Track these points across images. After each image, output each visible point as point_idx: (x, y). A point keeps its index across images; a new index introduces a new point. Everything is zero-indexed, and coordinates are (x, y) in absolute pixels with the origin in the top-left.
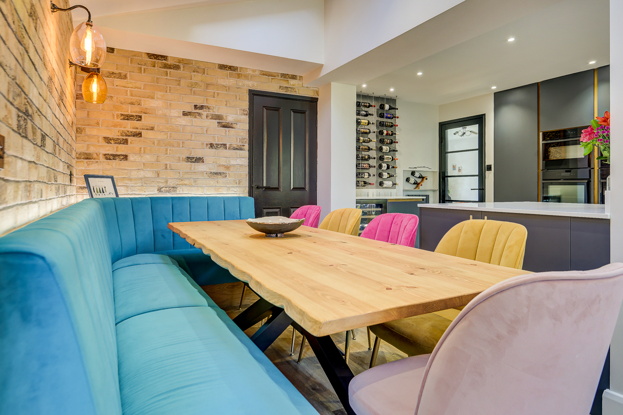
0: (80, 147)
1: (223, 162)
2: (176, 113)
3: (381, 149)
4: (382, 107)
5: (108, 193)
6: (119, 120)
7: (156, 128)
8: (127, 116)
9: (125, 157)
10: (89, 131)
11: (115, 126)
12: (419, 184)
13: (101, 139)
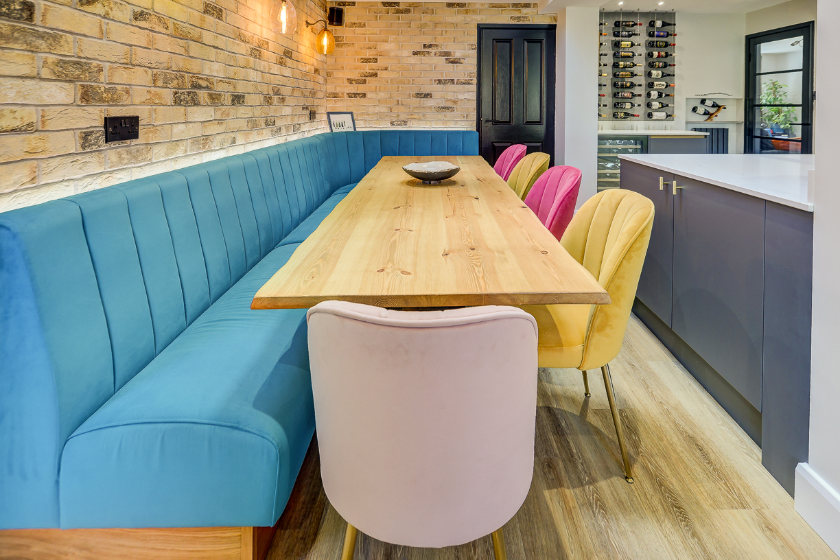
0: (330, 88)
1: (450, 96)
2: (406, 53)
3: (650, 74)
4: (652, 24)
5: (347, 126)
6: (359, 64)
7: (389, 68)
8: (366, 59)
9: (364, 95)
10: (338, 74)
11: (356, 69)
12: (713, 114)
13: (345, 81)
